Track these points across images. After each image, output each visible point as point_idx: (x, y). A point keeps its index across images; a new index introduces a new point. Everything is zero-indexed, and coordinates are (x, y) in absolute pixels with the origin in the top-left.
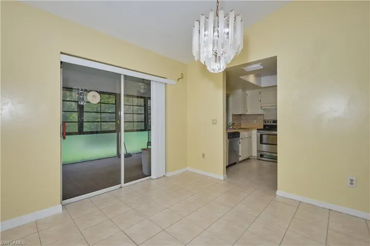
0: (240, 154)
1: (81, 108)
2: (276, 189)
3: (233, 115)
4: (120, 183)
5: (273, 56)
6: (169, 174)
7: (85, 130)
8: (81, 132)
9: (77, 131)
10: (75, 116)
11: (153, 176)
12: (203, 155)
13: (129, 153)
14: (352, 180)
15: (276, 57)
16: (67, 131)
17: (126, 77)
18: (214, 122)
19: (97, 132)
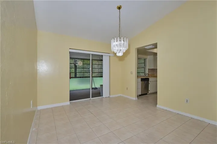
0: (149, 89)
1: (76, 66)
2: (157, 104)
3: (149, 69)
4: (90, 98)
5: (155, 43)
6: (111, 96)
7: (77, 76)
8: (76, 77)
9: (74, 76)
10: (73, 70)
11: (104, 96)
12: (127, 88)
13: (96, 88)
14: (187, 100)
15: (157, 43)
16: (71, 76)
17: (92, 55)
18: (132, 73)
19: (83, 77)
